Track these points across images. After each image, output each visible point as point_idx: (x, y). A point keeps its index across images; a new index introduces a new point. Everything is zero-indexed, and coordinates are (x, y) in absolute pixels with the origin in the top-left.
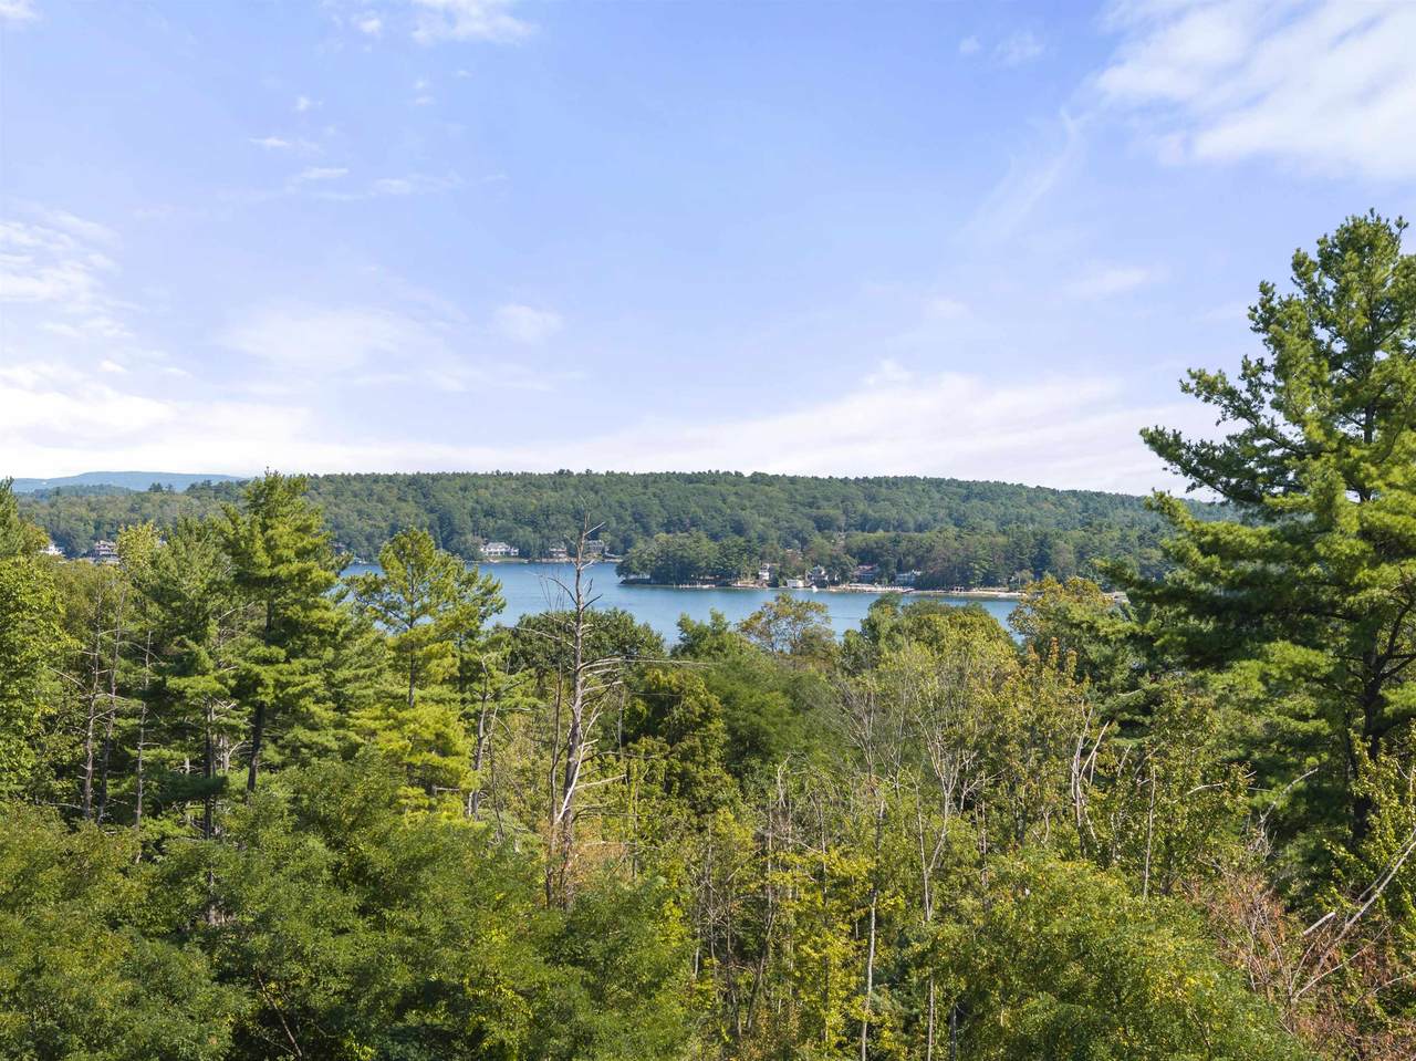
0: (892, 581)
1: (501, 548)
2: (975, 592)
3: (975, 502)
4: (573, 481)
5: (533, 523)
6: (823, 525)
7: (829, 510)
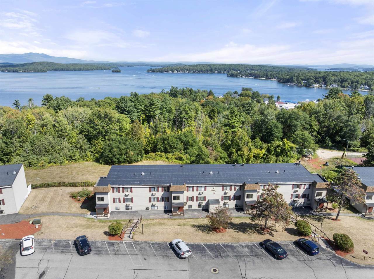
0: (252, 77)
1: (217, 72)
2: (260, 78)
3: (263, 68)
4: (224, 65)
5: (220, 69)
6: (247, 70)
7: (248, 68)
